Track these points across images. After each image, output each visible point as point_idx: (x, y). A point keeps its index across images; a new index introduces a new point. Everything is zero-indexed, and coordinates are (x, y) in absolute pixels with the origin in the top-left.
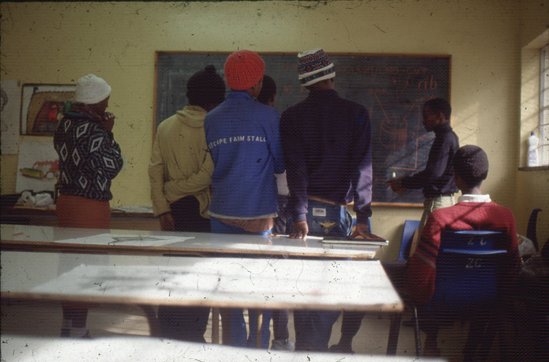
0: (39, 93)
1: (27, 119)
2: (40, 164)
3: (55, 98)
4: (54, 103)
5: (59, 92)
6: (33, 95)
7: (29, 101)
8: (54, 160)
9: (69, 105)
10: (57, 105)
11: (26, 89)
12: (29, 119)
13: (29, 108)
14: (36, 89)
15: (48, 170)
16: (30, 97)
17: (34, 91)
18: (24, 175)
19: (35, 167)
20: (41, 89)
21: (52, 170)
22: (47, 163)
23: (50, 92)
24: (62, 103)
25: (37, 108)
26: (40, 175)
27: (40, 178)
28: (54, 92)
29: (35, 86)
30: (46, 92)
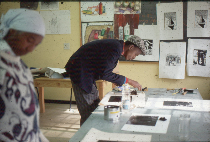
0: (89, 26)
1: (85, 38)
2: (91, 8)
3: (97, 28)
4: (96, 30)
5: (98, 25)
6: (87, 27)
7: (85, 30)
8: (97, 6)
9: (103, 31)
10: (98, 32)
11: (83, 24)
12: (86, 38)
13: (85, 33)
14: (88, 24)
15: (94, 10)
16: (86, 28)
17: (87, 25)
18: (84, 13)
19: (89, 9)
20: (90, 24)
21: (96, 10)
22: (94, 7)
23: (94, 25)
24: (100, 30)
25: (89, 33)
26: (91, 13)
27: (91, 14)
28: (96, 25)
29: (88, 23)
30: (93, 26)
